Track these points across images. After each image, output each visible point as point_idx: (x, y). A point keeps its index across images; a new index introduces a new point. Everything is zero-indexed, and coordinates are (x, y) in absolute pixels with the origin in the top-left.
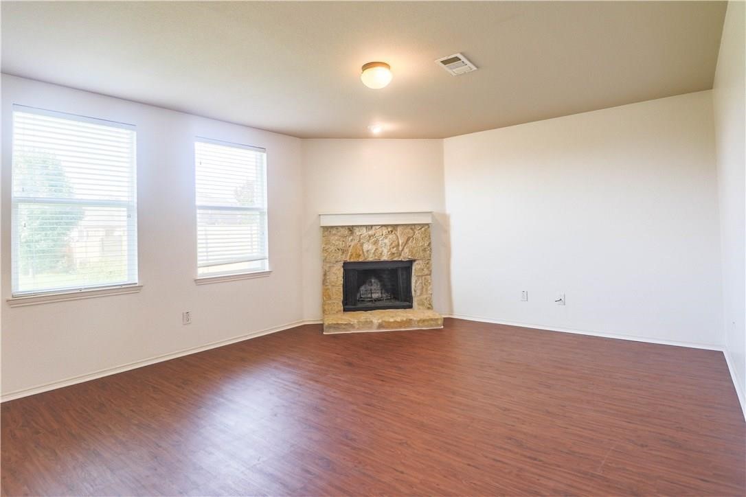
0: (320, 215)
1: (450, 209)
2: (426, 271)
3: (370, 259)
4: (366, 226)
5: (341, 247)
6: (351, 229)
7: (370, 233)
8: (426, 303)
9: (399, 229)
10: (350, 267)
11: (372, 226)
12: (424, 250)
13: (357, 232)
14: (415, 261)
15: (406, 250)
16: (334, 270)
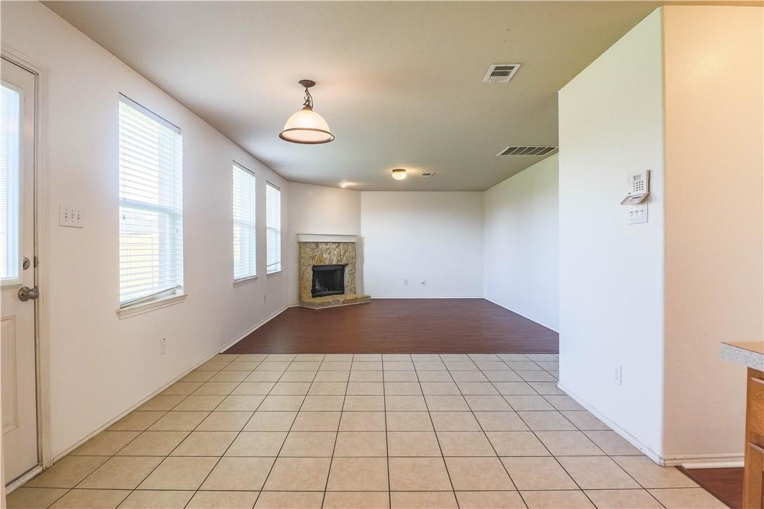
0: (298, 234)
1: (363, 234)
2: (353, 271)
3: (327, 264)
4: (325, 243)
5: (312, 256)
6: (317, 244)
7: (328, 247)
8: (353, 289)
9: (341, 245)
10: (317, 269)
11: (328, 242)
12: (353, 258)
13: (320, 246)
14: (347, 265)
15: (345, 258)
16: (307, 270)
